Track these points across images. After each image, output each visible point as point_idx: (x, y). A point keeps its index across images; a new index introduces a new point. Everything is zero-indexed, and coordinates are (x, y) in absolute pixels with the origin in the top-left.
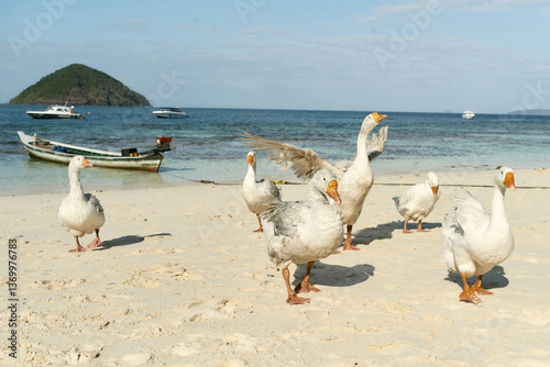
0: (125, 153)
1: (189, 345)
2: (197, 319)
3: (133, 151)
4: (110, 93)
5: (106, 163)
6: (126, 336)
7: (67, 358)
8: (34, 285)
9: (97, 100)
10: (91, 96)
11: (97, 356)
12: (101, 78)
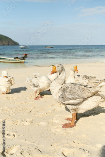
0: (15, 58)
1: (57, 119)
2: (55, 110)
3: (17, 58)
4: (9, 42)
5: (10, 61)
6: (37, 116)
7: (24, 123)
8: (5, 99)
9: (5, 44)
10: (4, 43)
11: (32, 122)
12: (6, 38)
